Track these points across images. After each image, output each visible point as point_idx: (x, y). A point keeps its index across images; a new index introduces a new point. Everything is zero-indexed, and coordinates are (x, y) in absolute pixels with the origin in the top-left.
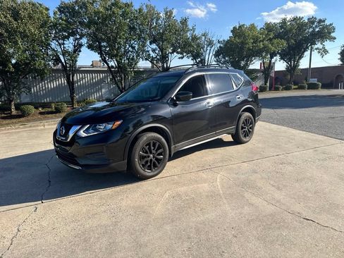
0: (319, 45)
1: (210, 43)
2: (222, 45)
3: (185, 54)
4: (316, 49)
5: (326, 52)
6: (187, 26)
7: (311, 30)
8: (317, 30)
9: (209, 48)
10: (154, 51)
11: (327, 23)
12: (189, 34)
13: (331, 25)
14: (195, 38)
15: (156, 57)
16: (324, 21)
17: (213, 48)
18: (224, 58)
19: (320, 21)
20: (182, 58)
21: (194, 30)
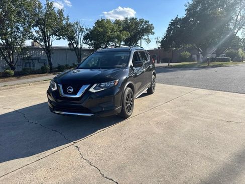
0: (146, 37)
1: (81, 30)
2: (88, 32)
3: (61, 37)
4: (145, 39)
5: (150, 41)
6: (62, 16)
7: (141, 27)
8: (145, 27)
9: (80, 34)
10: (37, 32)
11: (150, 23)
12: (64, 22)
13: (152, 25)
14: (69, 25)
15: (39, 38)
16: (148, 22)
17: (83, 33)
18: (91, 41)
19: (146, 22)
20: (59, 39)
21: (68, 19)
